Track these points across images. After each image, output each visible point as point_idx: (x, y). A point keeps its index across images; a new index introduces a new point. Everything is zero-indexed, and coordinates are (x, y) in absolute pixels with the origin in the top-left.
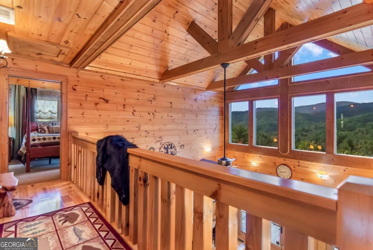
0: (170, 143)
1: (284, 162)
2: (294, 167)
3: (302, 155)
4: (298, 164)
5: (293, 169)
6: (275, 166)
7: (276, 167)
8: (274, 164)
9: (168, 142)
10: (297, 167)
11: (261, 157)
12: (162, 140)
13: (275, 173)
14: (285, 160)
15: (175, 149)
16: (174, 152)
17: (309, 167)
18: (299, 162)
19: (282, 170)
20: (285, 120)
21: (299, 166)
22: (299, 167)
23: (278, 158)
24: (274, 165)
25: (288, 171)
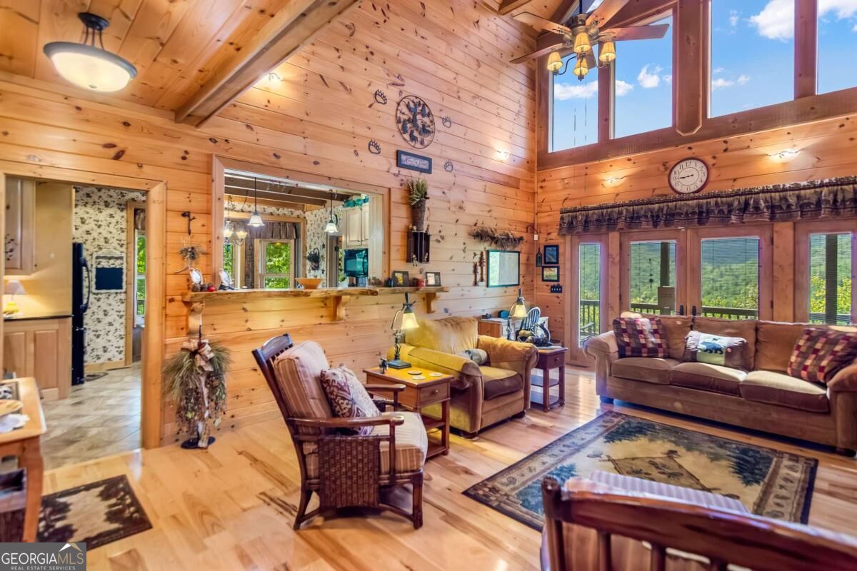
0: (422, 103)
1: (689, 153)
2: (714, 158)
3: (733, 122)
4: (724, 146)
5: (710, 161)
6: (666, 169)
7: (667, 172)
8: (664, 165)
9: (416, 98)
10: (721, 155)
11: (629, 160)
12: (403, 85)
13: (668, 185)
14: (690, 148)
15: (431, 122)
16: (429, 126)
17: (752, 145)
18: (725, 142)
19: (683, 174)
20: (692, 54)
21: (726, 150)
22: (727, 154)
23: (673, 148)
24: (662, 168)
25: (699, 169)
